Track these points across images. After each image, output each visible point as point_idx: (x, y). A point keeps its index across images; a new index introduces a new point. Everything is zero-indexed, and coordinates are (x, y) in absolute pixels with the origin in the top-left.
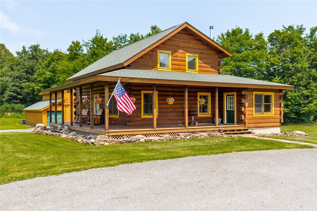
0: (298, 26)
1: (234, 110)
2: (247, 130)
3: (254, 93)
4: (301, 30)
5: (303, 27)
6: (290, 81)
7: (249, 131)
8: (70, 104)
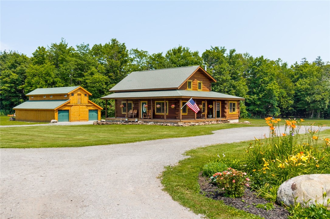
0: (221, 47)
1: (220, 111)
2: (227, 120)
3: (229, 102)
4: (223, 51)
5: (225, 48)
6: (219, 88)
7: (228, 121)
8: (73, 104)
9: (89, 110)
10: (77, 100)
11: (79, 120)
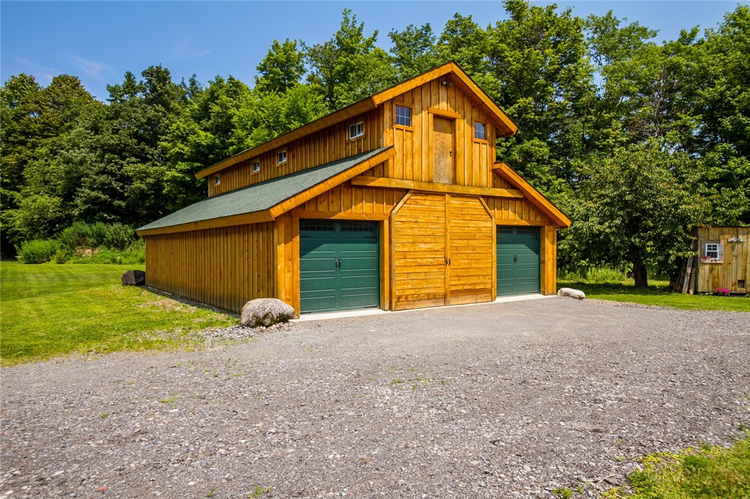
8: (410, 184)
9: (501, 229)
10: (433, 157)
11: (445, 297)
